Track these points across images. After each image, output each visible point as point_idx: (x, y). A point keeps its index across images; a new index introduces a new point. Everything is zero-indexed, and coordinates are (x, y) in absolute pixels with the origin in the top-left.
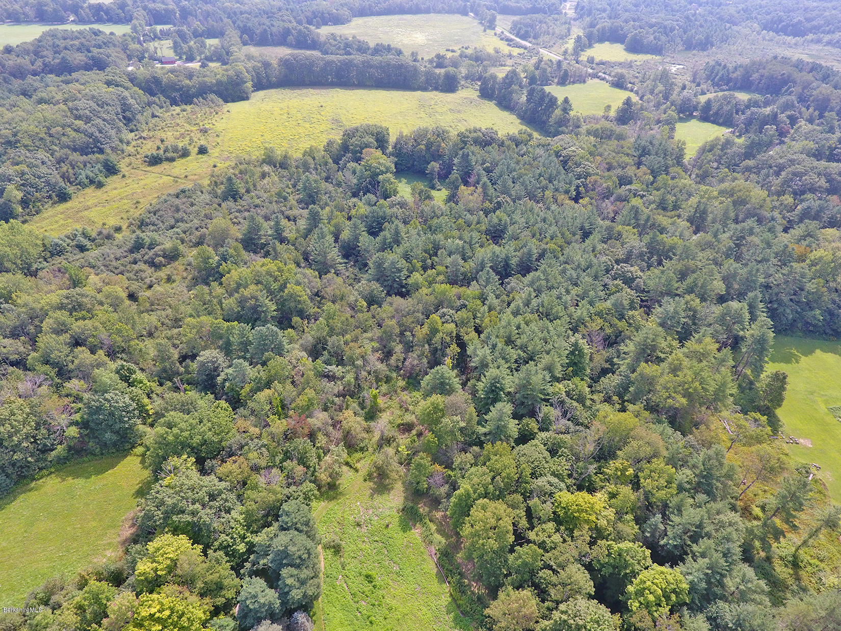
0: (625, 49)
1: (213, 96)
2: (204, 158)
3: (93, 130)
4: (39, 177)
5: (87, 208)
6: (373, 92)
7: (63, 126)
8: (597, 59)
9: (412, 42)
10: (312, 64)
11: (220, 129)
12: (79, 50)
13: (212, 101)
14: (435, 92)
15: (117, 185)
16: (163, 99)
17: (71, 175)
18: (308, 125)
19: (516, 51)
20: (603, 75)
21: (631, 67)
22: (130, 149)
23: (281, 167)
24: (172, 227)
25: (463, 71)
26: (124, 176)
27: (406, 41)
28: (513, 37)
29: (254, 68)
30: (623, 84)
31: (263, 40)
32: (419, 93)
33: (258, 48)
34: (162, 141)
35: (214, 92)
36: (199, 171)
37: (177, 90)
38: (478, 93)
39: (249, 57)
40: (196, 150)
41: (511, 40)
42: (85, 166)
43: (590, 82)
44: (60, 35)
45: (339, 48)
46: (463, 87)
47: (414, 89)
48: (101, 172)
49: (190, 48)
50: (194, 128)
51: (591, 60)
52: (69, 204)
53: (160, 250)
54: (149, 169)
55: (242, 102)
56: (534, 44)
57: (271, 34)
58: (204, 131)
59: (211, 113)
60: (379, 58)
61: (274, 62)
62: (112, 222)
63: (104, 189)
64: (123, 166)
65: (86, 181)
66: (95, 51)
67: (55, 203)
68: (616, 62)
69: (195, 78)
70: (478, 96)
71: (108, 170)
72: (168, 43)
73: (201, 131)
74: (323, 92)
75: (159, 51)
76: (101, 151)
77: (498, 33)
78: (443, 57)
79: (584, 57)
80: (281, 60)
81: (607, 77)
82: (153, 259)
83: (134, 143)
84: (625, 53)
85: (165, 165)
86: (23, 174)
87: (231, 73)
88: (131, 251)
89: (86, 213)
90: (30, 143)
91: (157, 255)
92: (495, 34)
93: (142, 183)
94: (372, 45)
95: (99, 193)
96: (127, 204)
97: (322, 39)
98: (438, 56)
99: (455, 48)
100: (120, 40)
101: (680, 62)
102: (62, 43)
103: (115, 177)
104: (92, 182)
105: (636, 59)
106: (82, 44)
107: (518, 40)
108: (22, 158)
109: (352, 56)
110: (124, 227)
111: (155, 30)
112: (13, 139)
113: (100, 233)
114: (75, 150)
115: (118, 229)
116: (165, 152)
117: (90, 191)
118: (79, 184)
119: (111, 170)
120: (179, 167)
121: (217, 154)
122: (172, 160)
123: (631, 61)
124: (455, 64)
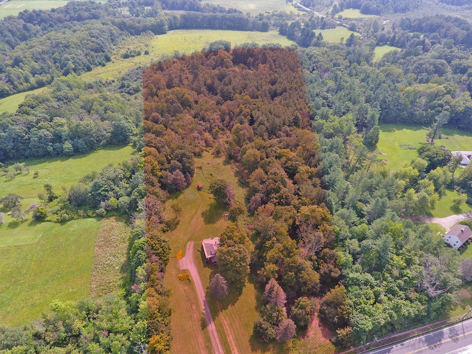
0: (360, 12)
1: (150, 31)
2: (148, 56)
3: (100, 42)
4: (80, 60)
5: (99, 74)
6: (226, 31)
7: (87, 40)
8: (344, 17)
9: (248, 8)
10: (197, 17)
11: (154, 45)
12: (85, 10)
13: (149, 34)
14: (256, 32)
15: (111, 66)
16: (127, 32)
17: (91, 61)
18: (194, 44)
19: (301, 13)
20: (345, 25)
21: (361, 21)
22: (115, 52)
23: (182, 60)
24: (136, 81)
25: (273, 22)
26: (113, 62)
27: (244, 8)
28: (301, 6)
29: (168, 19)
30: (354, 28)
31: (173, 7)
32: (249, 32)
33: (170, 11)
34: (128, 49)
35: (150, 30)
36: (145, 61)
37: (133, 29)
38: (278, 32)
39: (166, 14)
40: (144, 53)
41: (300, 7)
42: (97, 57)
43: (338, 28)
44: (76, 4)
45: (210, 11)
46: (271, 30)
47: (247, 30)
48: (104, 60)
49: (137, 10)
50: (142, 45)
51: (340, 17)
52: (91, 72)
53: (132, 88)
54: (123, 60)
55: (163, 35)
56: (312, 9)
57: (177, 4)
58: (147, 46)
59: (149, 39)
60: (230, 15)
61: (178, 17)
62: (110, 79)
63: (105, 67)
64: (112, 58)
65: (98, 63)
66: (93, 11)
67: (86, 71)
68: (354, 18)
69: (141, 23)
70: (278, 34)
71: (107, 59)
72: (127, 8)
73: (145, 45)
74: (202, 31)
75: (122, 12)
76: (103, 52)
77: (293, 4)
78: (263, 15)
79: (337, 16)
80: (181, 15)
81: (347, 25)
82: (129, 91)
83: (116, 50)
84: (360, 14)
85: (131, 58)
86: (74, 58)
87: (158, 20)
88: (120, 88)
89: (99, 75)
90: (75, 47)
91: (131, 90)
92: (292, 5)
93: (121, 65)
94: (227, 9)
95: (104, 68)
96: (116, 73)
97: (202, 6)
98: (260, 15)
99: (270, 12)
100: (104, 6)
101: (389, 19)
102: (78, 7)
103: (109, 63)
104: (100, 64)
105: (365, 17)
106: (87, 8)
107: (304, 7)
108: (73, 52)
109: (216, 14)
110: (115, 81)
111: (120, 2)
112: (67, 45)
113: (106, 82)
114: (92, 50)
115: (113, 81)
116: (130, 53)
117: (99, 68)
118: (95, 64)
119: (108, 59)
120: (137, 59)
121: (153, 55)
122: (133, 56)
123: (362, 18)
124: (268, 18)
